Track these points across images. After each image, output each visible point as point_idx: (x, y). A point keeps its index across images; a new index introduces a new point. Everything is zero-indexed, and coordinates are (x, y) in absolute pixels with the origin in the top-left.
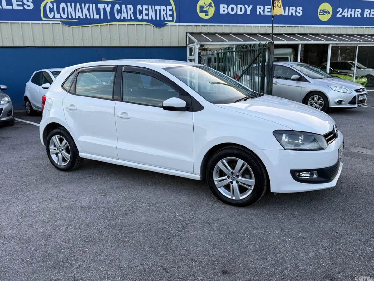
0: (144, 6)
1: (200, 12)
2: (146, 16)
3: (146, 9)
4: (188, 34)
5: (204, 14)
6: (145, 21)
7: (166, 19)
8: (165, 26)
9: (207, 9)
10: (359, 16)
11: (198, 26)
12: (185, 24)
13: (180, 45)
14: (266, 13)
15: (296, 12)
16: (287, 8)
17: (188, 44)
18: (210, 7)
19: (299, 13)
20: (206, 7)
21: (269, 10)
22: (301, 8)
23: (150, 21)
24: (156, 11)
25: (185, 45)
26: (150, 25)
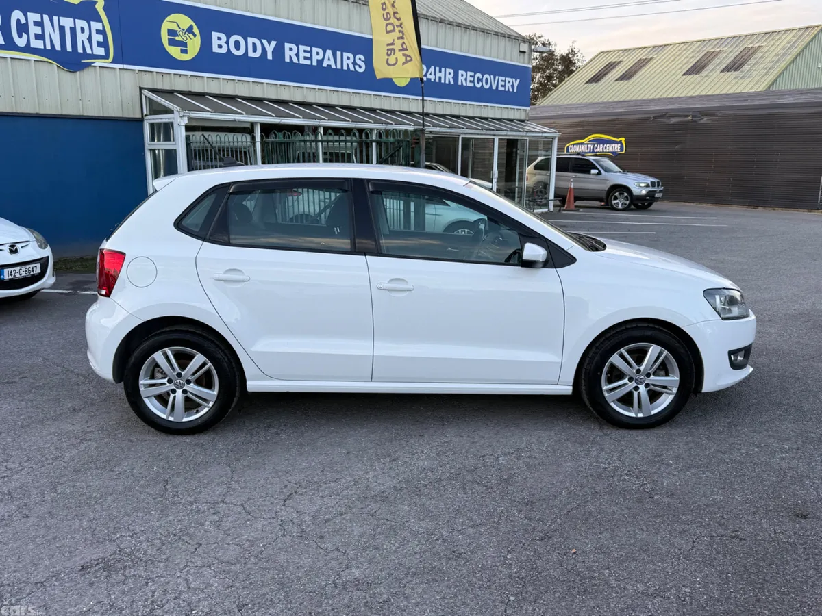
0: (29, 14)
1: (170, 44)
2: (36, 38)
3: (36, 23)
4: (145, 92)
5: (179, 48)
6: (36, 51)
7: (89, 51)
8: (87, 69)
9: (185, 39)
10: (452, 82)
11: (164, 75)
12: (137, 68)
13: (126, 115)
14: (303, 61)
15: (354, 63)
16: (339, 53)
17: (145, 113)
18: (191, 35)
19: (360, 67)
20: (181, 33)
21: (308, 55)
22: (363, 59)
23: (50, 54)
24: (62, 29)
25: (138, 116)
26: (47, 62)
